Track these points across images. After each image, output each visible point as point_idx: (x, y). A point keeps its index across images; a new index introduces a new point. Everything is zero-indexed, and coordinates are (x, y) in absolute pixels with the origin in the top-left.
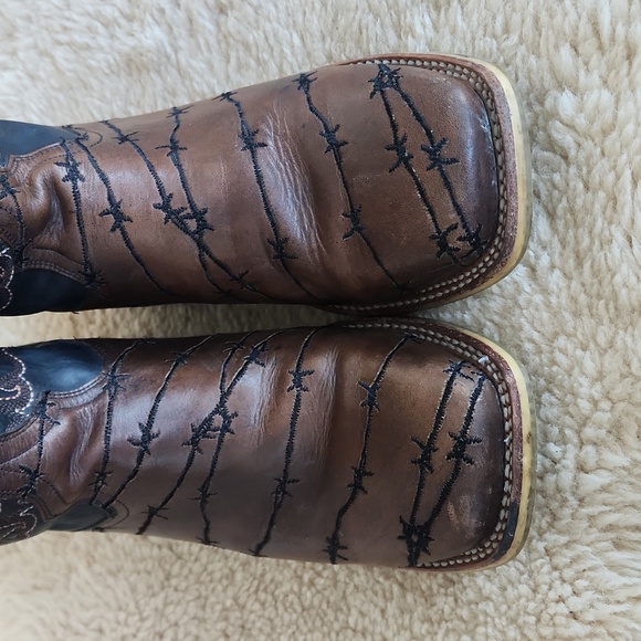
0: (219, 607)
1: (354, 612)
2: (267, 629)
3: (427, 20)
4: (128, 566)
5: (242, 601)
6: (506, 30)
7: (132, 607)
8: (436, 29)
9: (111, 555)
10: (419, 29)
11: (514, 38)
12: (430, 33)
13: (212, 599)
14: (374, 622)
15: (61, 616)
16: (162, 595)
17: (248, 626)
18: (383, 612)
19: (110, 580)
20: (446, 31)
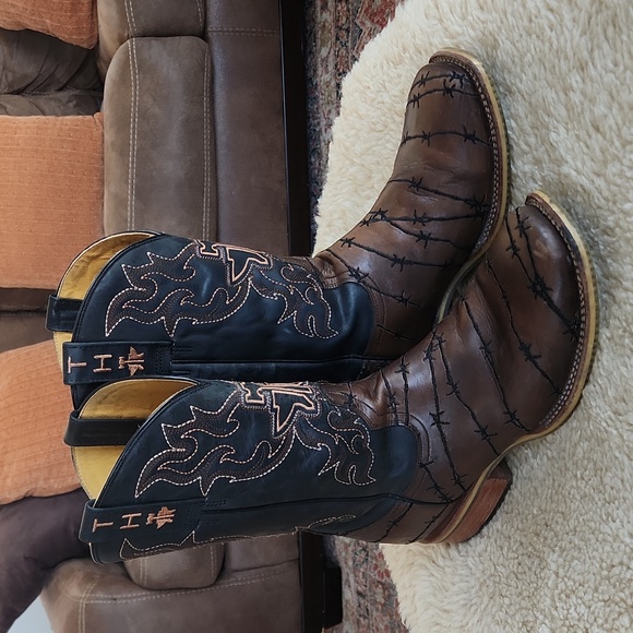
0: (530, 516)
2: (560, 520)
3: (578, 79)
5: (543, 507)
6: (616, 65)
8: (584, 82)
10: (575, 85)
11: (622, 68)
12: (581, 85)
14: (618, 491)
17: (549, 523)
18: (622, 481)
20: (588, 81)
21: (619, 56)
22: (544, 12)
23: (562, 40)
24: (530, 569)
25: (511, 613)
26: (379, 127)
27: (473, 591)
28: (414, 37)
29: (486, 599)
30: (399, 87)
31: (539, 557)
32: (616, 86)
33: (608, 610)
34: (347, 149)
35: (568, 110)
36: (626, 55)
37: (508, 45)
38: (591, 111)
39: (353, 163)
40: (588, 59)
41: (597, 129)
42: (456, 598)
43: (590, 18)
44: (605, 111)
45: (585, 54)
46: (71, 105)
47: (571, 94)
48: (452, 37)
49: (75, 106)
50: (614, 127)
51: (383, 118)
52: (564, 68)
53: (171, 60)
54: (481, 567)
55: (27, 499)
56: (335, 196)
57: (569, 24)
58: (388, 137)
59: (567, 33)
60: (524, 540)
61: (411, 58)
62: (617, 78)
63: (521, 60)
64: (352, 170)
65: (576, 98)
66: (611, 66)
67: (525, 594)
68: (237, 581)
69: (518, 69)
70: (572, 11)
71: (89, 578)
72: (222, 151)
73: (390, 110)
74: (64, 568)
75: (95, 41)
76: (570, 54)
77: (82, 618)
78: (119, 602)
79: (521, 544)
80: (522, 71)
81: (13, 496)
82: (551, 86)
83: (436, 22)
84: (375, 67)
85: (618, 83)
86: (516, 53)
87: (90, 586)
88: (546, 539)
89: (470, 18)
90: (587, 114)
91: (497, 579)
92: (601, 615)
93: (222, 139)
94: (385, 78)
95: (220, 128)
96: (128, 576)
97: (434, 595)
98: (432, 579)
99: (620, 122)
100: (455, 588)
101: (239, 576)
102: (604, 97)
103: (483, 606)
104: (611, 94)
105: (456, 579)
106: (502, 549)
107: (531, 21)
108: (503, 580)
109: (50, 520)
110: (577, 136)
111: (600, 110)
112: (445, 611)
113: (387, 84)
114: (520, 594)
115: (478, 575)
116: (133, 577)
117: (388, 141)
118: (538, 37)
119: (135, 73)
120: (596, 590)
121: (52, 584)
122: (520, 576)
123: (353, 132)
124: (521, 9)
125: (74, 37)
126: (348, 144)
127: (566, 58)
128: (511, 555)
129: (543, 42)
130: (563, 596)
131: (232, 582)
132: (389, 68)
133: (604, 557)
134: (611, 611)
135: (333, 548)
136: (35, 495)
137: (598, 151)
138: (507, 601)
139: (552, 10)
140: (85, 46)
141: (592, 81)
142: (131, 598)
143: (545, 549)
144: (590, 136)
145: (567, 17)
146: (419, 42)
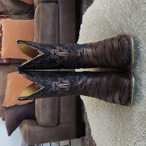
0: (118, 114)
1: (133, 109)
2: (124, 115)
3: (129, 19)
4: (107, 111)
5: (120, 112)
6: (137, 17)
7: (108, 117)
9: (105, 110)
10: (129, 21)
11: (138, 18)
13: (117, 113)
15: (99, 121)
16: (111, 115)
19: (105, 114)
20: (131, 20)
21: (137, 15)
22: (123, 4)
23: (126, 11)
24: (117, 126)
25: (113, 135)
26: (90, 27)
27: (105, 130)
28: (97, 7)
29: (108, 132)
30: (94, 18)
31: (119, 123)
32: (136, 21)
33: (131, 135)
34: (83, 31)
35: (127, 26)
36: (138, 15)
37: (116, 11)
38: (132, 26)
39: (84, 35)
40: (131, 15)
41: (133, 30)
42: (102, 132)
43: (132, 6)
44: (134, 27)
45: (131, 14)
46: (28, 17)
47: (128, 22)
48: (105, 8)
49: (28, 18)
50: (136, 30)
51: (90, 25)
52: (127, 17)
53: (49, 8)
54: (107, 125)
55: (16, 105)
56: (80, 42)
57: (128, 7)
58: (91, 29)
59: (127, 9)
60: (116, 119)
61: (96, 12)
62: (137, 20)
63: (118, 14)
64: (84, 36)
65: (129, 23)
66: (136, 17)
67: (116, 131)
68: (62, 125)
69: (118, 16)
70: (128, 4)
71: (29, 124)
72: (60, 29)
73: (92, 23)
74: (24, 121)
75: (33, 3)
76: (128, 14)
77: (27, 132)
78: (35, 129)
79: (116, 120)
80: (118, 17)
81: (13, 105)
82: (124, 21)
83: (101, 4)
84: (89, 14)
85: (137, 21)
86: (117, 13)
87: (29, 125)
88: (121, 119)
89: (108, 4)
90: (131, 27)
91: (110, 128)
92: (130, 136)
93: (61, 26)
94: (91, 16)
95: (60, 23)
96: (37, 123)
97: (98, 131)
98: (97, 127)
99: (137, 29)
100: (102, 129)
101: (62, 124)
102: (134, 24)
103: (107, 134)
104: (136, 23)
105: (102, 127)
106: (111, 121)
107: (120, 6)
108: (112, 128)
109: (21, 110)
110: (129, 32)
111: (133, 26)
112: (100, 134)
113: (91, 18)
114: (115, 131)
115: (106, 127)
116: (39, 123)
117: (91, 30)
118: (121, 9)
119: (41, 11)
120: (129, 131)
121: (21, 124)
122: (115, 127)
123: (84, 28)
124: (118, 3)
125: (28, 2)
126: (83, 30)
127: (127, 15)
128: (113, 123)
129: (122, 11)
130: (123, 132)
131: (61, 126)
132: (92, 14)
133: (131, 124)
134: (132, 135)
135: (84, 119)
136: (18, 105)
137: (133, 35)
138: (112, 132)
139: (124, 4)
140: (31, 4)
141: (132, 20)
142: (38, 128)
143: (120, 121)
144: (132, 32)
145: (127, 6)
146: (98, 9)
